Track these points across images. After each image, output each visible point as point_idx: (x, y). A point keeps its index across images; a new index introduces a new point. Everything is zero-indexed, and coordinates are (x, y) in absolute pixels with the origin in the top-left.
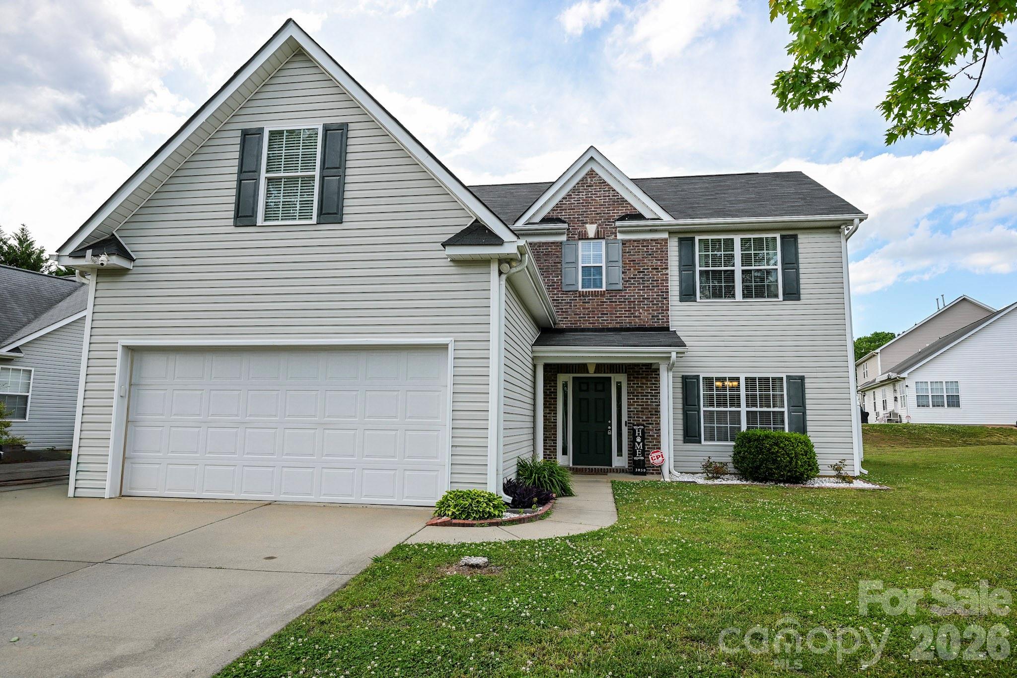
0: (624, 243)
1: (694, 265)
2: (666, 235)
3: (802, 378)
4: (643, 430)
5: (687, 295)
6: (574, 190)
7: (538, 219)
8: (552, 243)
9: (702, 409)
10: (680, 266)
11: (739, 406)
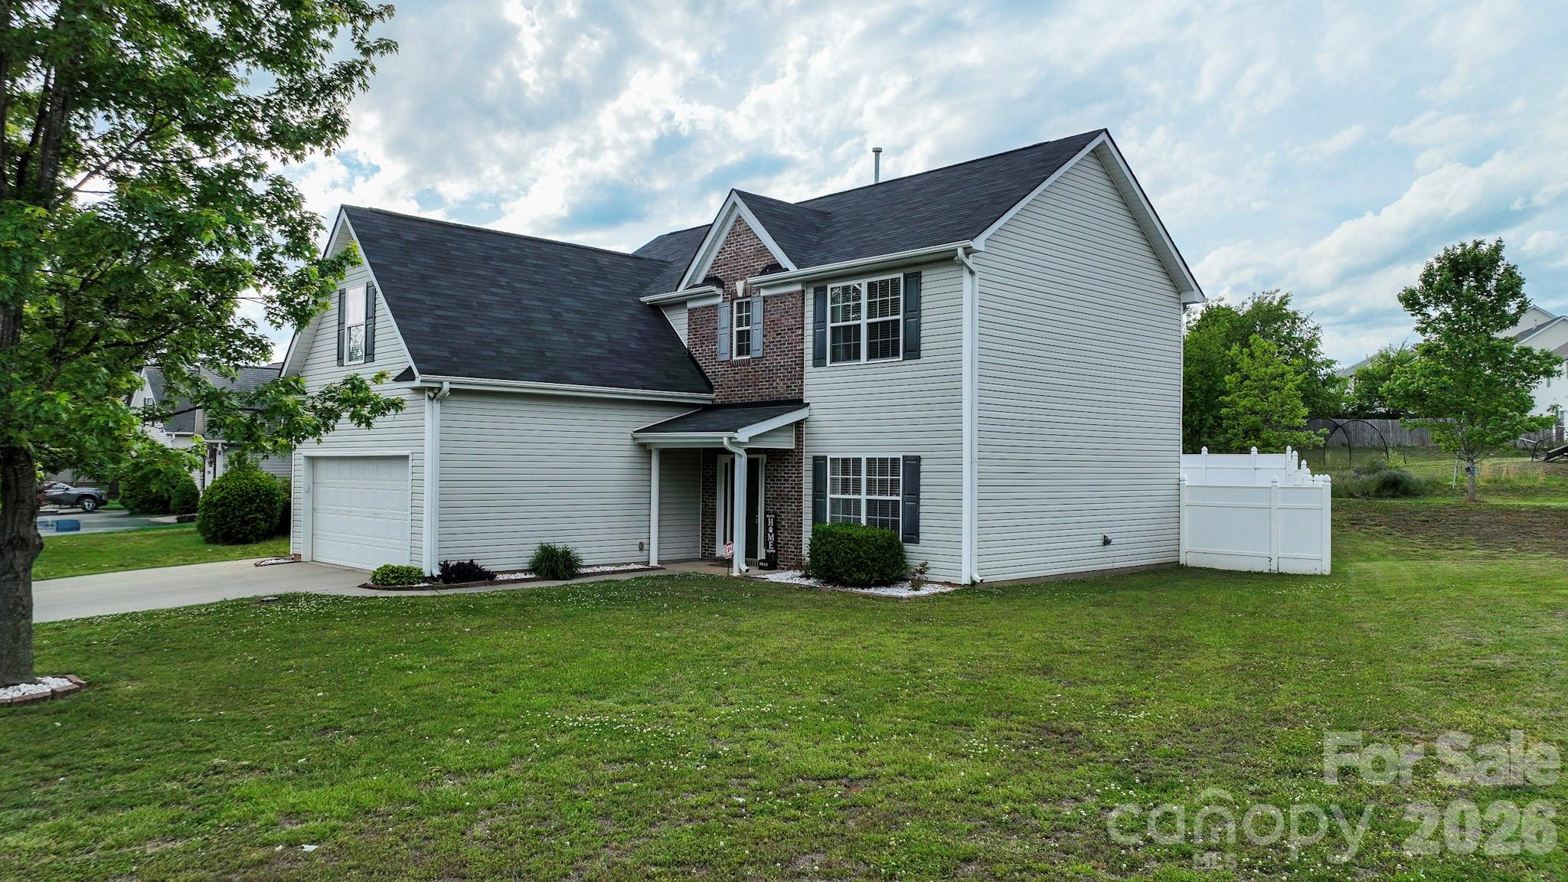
0: (765, 299)
1: (825, 321)
2: (799, 288)
3: (918, 459)
4: (775, 519)
5: (819, 360)
6: (727, 242)
7: (699, 281)
8: (706, 307)
9: (829, 496)
10: (814, 323)
11: (860, 494)
